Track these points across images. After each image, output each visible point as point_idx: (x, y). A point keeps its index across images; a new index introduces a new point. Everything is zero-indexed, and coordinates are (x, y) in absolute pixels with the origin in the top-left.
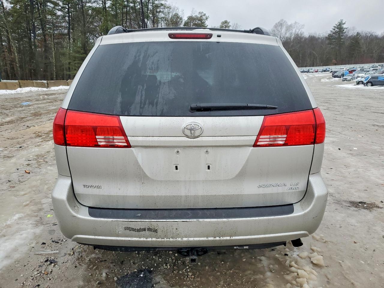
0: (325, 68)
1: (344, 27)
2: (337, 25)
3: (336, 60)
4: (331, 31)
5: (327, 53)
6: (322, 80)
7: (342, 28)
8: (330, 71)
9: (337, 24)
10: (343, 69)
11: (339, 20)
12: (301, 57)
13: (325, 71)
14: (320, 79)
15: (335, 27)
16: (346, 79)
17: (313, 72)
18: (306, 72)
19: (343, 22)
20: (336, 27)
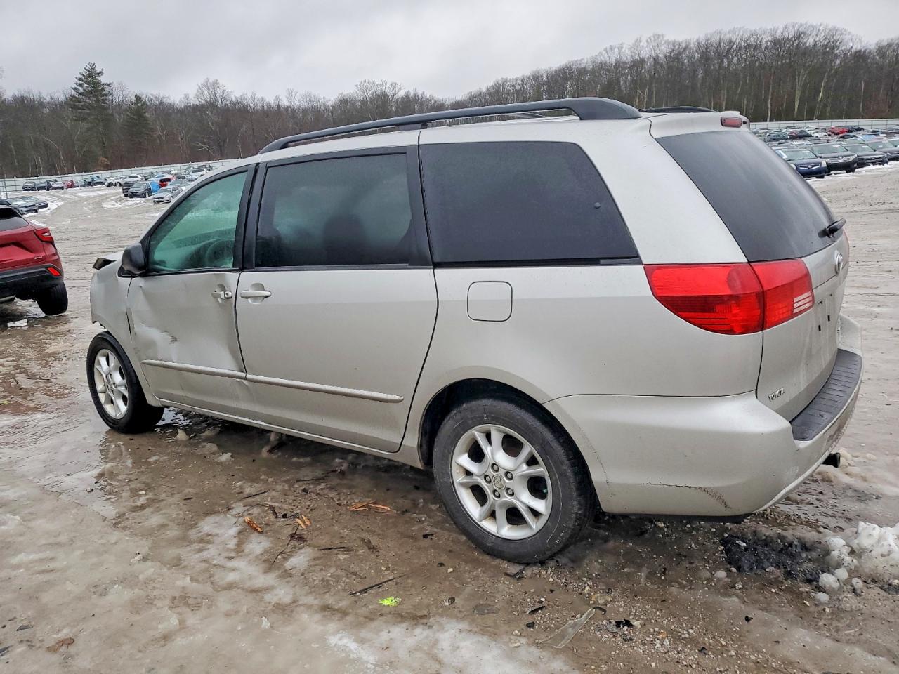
0: (87, 176)
1: (103, 82)
2: (83, 75)
3: (106, 158)
4: (75, 89)
5: (78, 140)
6: (106, 205)
7: (99, 83)
8: (106, 184)
9: (84, 73)
10: (137, 177)
11: (86, 65)
12: (14, 151)
13: (90, 184)
14: (98, 203)
15: (80, 79)
16: (162, 198)
17: (62, 188)
18: (43, 188)
19: (98, 70)
20: (82, 81)
